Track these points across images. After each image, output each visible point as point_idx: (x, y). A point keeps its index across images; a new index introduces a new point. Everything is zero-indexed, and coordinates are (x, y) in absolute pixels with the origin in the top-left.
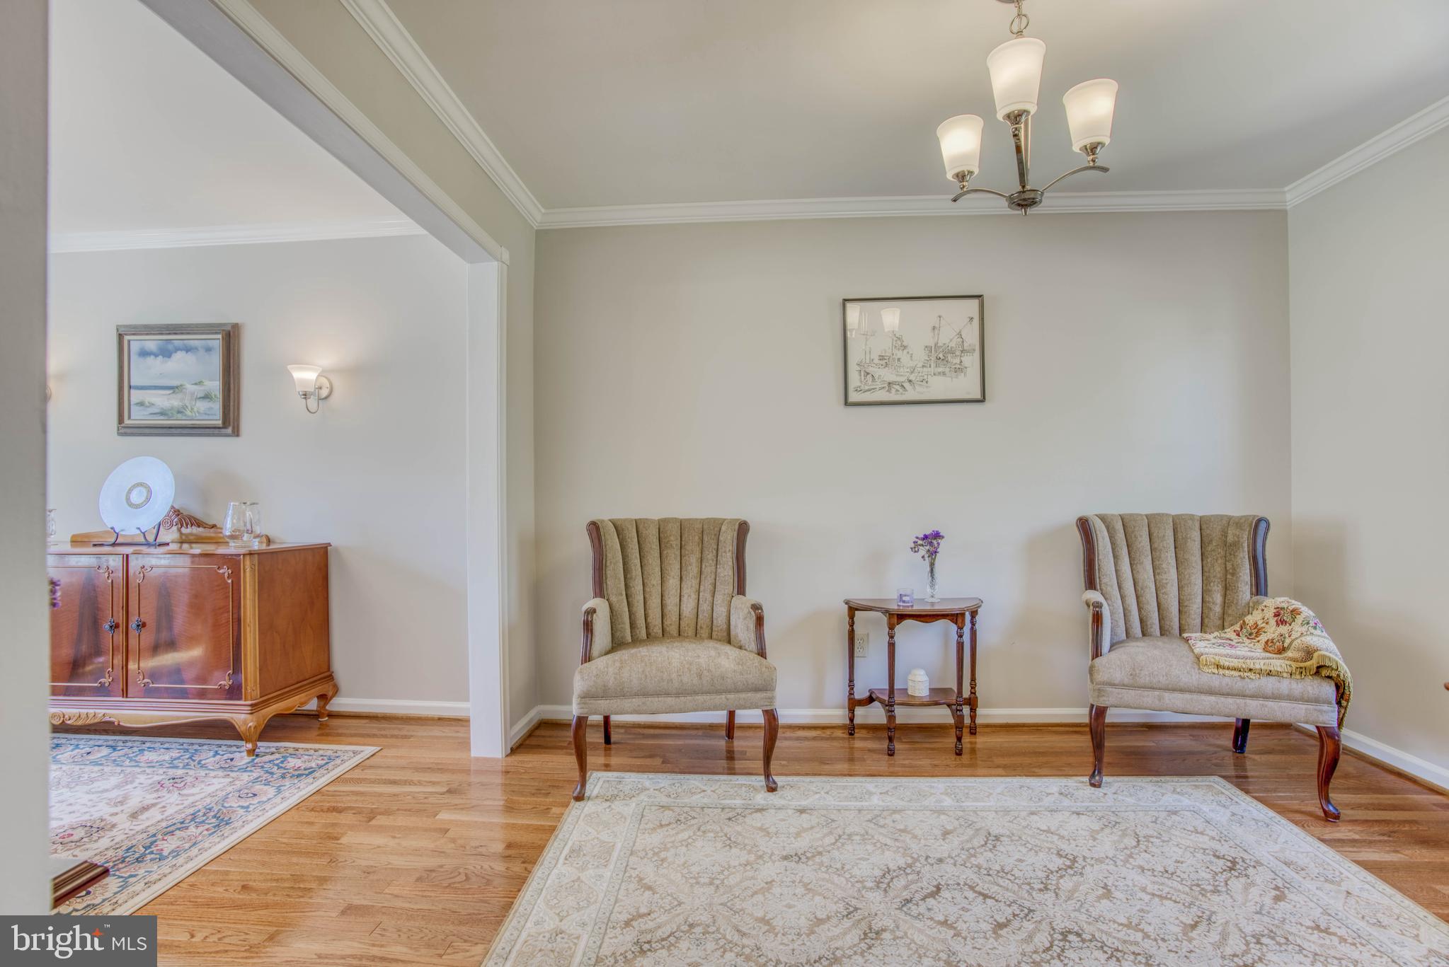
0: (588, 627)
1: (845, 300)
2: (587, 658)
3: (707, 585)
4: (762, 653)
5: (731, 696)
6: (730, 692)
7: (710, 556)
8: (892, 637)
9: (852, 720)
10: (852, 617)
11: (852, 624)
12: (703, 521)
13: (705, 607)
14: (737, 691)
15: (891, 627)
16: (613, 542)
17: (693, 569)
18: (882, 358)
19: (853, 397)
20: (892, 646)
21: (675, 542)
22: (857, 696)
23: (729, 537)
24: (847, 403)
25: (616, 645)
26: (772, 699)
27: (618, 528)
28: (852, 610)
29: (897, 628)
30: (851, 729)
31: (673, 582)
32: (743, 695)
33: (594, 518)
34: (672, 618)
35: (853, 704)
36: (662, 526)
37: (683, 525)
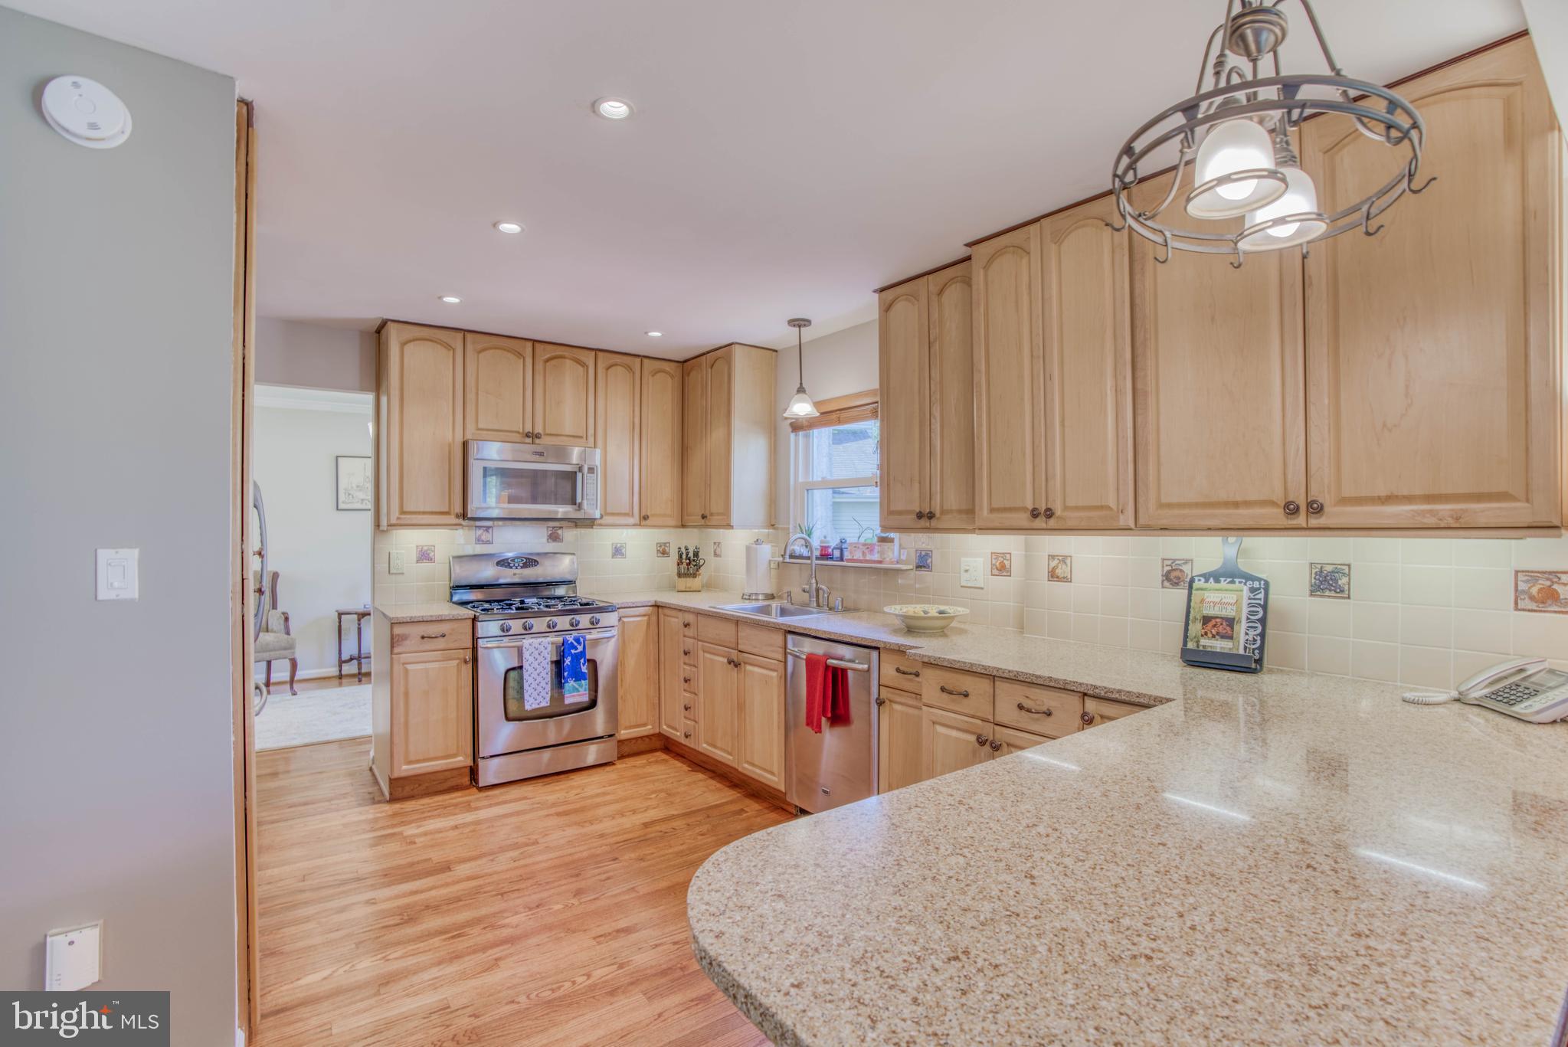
1: (337, 457)
4: (288, 633)
5: (272, 653)
6: (271, 651)
8: (359, 625)
9: (340, 671)
10: (340, 619)
11: (340, 622)
14: (275, 650)
15: (359, 620)
18: (358, 486)
19: (341, 506)
20: (359, 629)
22: (343, 659)
23: (267, 581)
24: (337, 509)
26: (294, 653)
28: (340, 615)
29: (362, 620)
30: (340, 677)
32: (277, 652)
35: (341, 662)
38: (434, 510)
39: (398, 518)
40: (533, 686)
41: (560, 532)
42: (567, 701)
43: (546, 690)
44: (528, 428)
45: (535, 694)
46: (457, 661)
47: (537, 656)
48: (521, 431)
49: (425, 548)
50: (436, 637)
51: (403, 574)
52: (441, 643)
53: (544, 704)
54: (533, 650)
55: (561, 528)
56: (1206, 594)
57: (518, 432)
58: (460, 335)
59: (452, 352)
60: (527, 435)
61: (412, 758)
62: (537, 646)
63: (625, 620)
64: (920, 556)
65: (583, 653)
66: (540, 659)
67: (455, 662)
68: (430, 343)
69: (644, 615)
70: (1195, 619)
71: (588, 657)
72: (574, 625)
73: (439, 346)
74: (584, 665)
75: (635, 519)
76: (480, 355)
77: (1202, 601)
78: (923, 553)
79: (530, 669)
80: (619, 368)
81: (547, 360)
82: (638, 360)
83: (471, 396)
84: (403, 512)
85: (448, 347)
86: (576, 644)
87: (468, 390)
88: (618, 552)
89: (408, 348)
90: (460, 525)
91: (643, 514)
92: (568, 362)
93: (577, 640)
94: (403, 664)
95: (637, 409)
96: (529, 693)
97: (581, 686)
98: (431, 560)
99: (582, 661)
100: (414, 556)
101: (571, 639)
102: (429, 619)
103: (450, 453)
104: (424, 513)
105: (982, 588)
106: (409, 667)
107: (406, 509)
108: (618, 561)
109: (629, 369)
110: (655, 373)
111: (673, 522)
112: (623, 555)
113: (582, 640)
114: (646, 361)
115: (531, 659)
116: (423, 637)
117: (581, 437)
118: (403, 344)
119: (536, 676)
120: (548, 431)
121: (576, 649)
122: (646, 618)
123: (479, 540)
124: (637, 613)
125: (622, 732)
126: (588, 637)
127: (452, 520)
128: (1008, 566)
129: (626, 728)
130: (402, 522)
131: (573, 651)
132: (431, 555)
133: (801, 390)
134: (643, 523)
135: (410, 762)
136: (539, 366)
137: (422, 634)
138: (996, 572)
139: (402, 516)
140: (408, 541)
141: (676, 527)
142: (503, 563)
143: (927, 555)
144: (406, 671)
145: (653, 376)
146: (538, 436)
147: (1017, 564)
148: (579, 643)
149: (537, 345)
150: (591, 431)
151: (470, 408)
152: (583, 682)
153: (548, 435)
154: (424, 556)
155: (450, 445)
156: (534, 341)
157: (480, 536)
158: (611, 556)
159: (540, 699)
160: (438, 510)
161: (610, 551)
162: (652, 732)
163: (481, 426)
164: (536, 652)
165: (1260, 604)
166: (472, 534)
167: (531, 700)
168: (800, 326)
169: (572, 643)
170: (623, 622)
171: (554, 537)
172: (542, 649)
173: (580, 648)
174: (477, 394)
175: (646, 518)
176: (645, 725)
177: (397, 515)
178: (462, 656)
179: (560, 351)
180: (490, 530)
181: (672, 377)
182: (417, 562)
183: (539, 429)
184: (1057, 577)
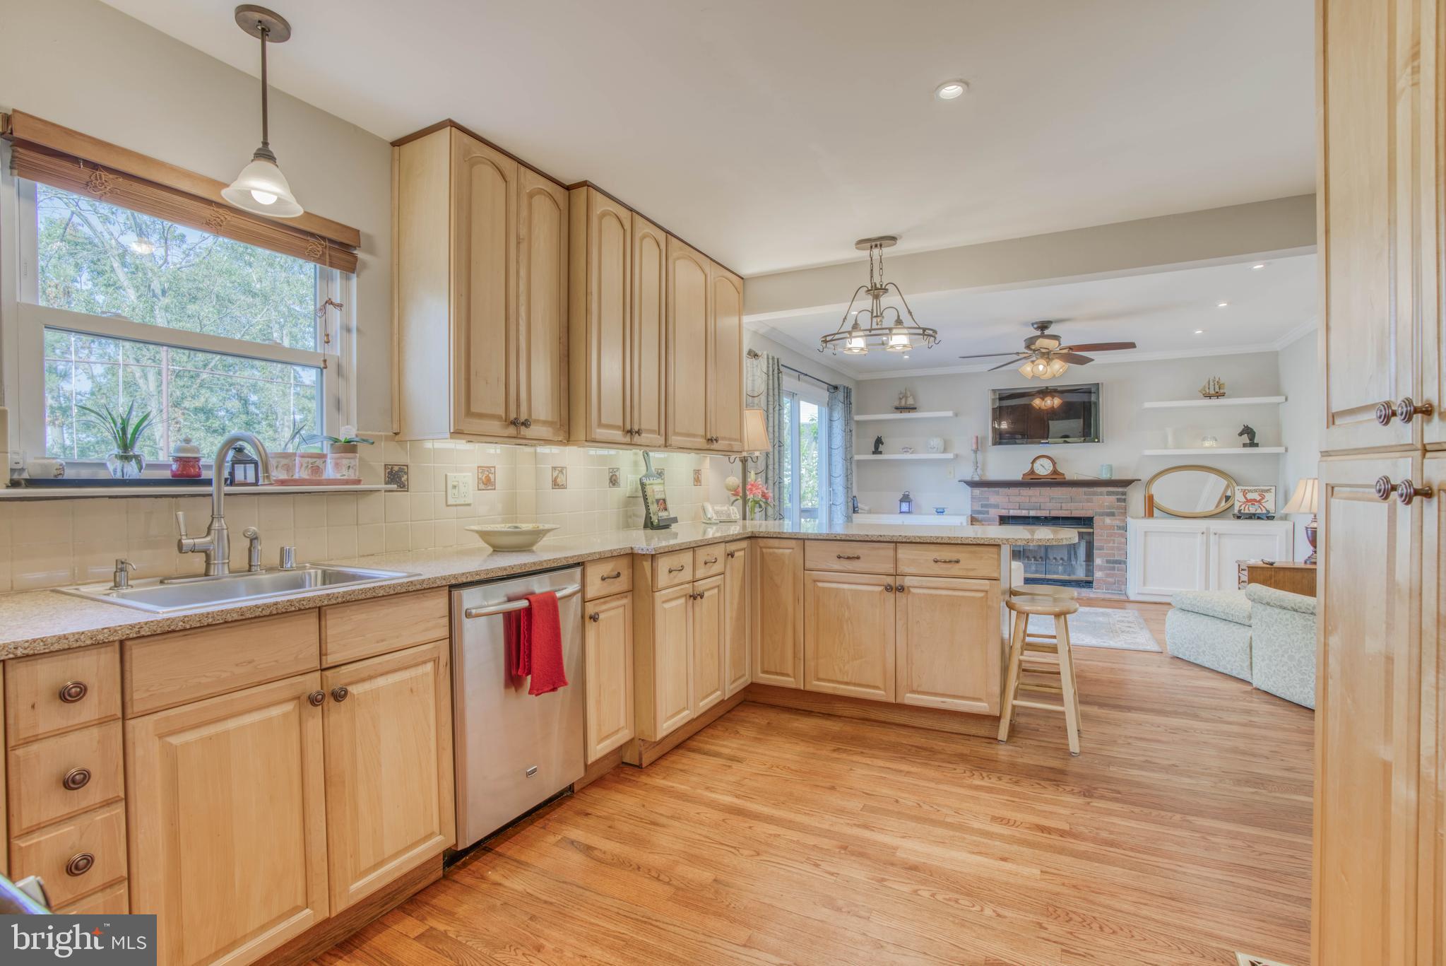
56: (654, 487)
64: (391, 473)
70: (653, 503)
77: (653, 491)
78: (396, 468)
105: (469, 505)
128: (492, 480)
138: (482, 486)
143: (401, 470)
147: (500, 478)
168: (263, 31)
184: (558, 485)
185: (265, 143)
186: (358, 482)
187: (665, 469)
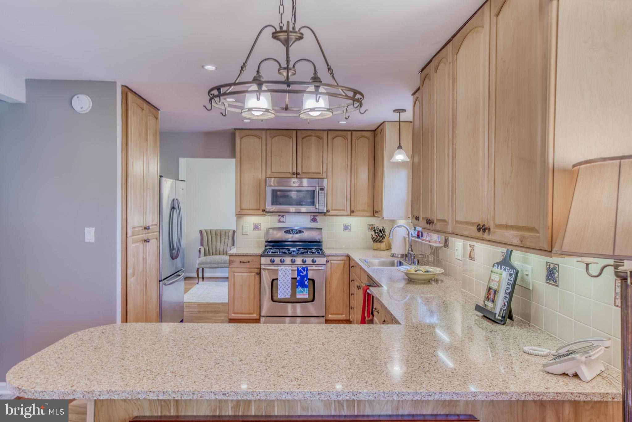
0: (200, 251)
2: (199, 257)
3: (226, 244)
7: (227, 238)
12: (226, 230)
13: (225, 249)
16: (205, 235)
17: (223, 241)
21: (219, 235)
23: (231, 233)
25: (205, 255)
27: (206, 232)
31: (218, 243)
33: (201, 229)
34: (218, 251)
36: (216, 231)
37: (221, 231)
38: (253, 208)
39: (239, 212)
40: (282, 288)
41: (317, 218)
42: (298, 297)
43: (289, 290)
44: (295, 171)
45: (283, 291)
46: (255, 274)
47: (285, 275)
48: (291, 172)
49: (257, 224)
50: (246, 262)
51: (247, 235)
52: (248, 265)
53: (287, 297)
54: (283, 272)
55: (317, 216)
57: (290, 173)
58: (264, 132)
59: (261, 139)
60: (294, 174)
61: (236, 311)
62: (285, 270)
63: (332, 262)
64: (446, 240)
65: (306, 275)
66: (286, 276)
67: (253, 274)
68: (252, 137)
69: (342, 260)
71: (309, 277)
72: (304, 261)
73: (256, 138)
74: (306, 281)
75: (349, 212)
76: (273, 139)
78: (446, 238)
79: (281, 280)
80: (340, 138)
81: (303, 138)
82: (349, 133)
83: (269, 158)
84: (241, 209)
85: (260, 137)
86: (303, 271)
87: (267, 156)
88: (346, 228)
89: (244, 140)
90: (264, 215)
91: (352, 209)
92: (313, 138)
93: (303, 269)
94: (233, 272)
95: (349, 157)
96: (280, 291)
97: (304, 290)
98: (259, 229)
99: (305, 279)
100: (252, 227)
101: (300, 269)
102: (243, 255)
103: (260, 183)
104: (250, 209)
105: (461, 260)
106: (236, 274)
107: (243, 208)
108: (346, 232)
109: (345, 138)
110: (359, 138)
111: (368, 214)
112: (349, 230)
113: (305, 269)
114: (354, 133)
115: (282, 276)
116: (241, 262)
117: (320, 173)
118: (241, 138)
119: (284, 284)
120: (303, 172)
121: (303, 273)
122: (343, 262)
123: (279, 221)
124: (339, 259)
125: (330, 316)
126: (309, 268)
127: (260, 212)
129: (332, 314)
130: (241, 213)
131: (301, 274)
132: (259, 227)
133: (400, 147)
134: (352, 214)
135: (235, 313)
136: (300, 140)
137: (240, 260)
139: (241, 211)
140: (250, 221)
141: (371, 216)
142: (288, 232)
144: (234, 275)
145: (358, 140)
146: (298, 174)
148: (304, 271)
149: (298, 131)
150: (325, 170)
151: (269, 163)
152: (305, 289)
153: (303, 173)
154: (256, 227)
155: (260, 180)
156: (297, 130)
157: (280, 219)
158: (342, 230)
159: (285, 294)
160: (255, 208)
161: (342, 228)
162: (345, 318)
163: (273, 171)
164: (284, 273)
165: (510, 283)
166: (276, 218)
167: (281, 294)
168: (400, 113)
169: (301, 270)
170: (331, 263)
171: (314, 220)
172: (287, 272)
173: (305, 273)
174: (272, 157)
175: (353, 212)
176: (342, 314)
177: (239, 210)
178: (256, 272)
179: (309, 133)
180: (284, 217)
181: (368, 139)
182: (253, 230)
183: (299, 171)
184: (471, 258)
185: (400, 144)
186: (429, 241)
187: (560, 265)
